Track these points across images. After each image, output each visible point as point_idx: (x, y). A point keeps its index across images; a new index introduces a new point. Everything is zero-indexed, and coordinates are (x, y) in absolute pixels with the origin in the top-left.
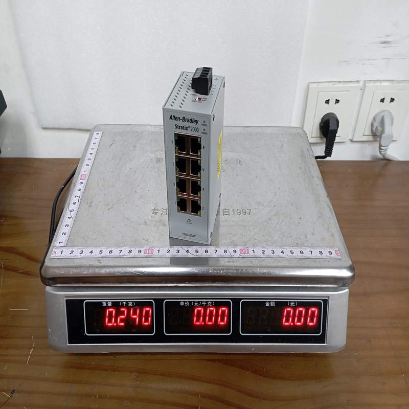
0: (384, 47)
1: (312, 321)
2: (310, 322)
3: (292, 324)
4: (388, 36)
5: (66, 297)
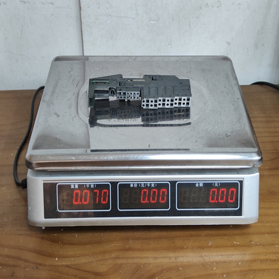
1: (232, 199)
3: (217, 201)
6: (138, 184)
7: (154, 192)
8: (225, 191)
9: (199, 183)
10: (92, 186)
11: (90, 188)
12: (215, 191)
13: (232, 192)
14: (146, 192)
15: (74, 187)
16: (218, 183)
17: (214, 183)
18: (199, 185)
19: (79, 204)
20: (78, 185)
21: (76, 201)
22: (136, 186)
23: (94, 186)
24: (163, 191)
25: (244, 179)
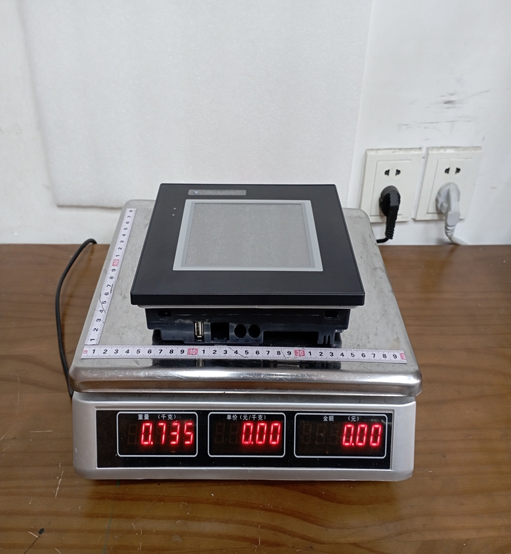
1: (375, 441)
2: (373, 442)
3: (353, 444)
5: (97, 408)
6: (239, 415)
7: (262, 428)
8: (366, 429)
9: (327, 416)
10: (170, 417)
11: (166, 420)
12: (351, 428)
13: (376, 430)
14: (250, 427)
15: (143, 417)
16: (356, 416)
17: (351, 416)
18: (328, 419)
19: (149, 445)
20: (149, 414)
21: (145, 441)
22: (235, 418)
23: (173, 417)
24: (274, 427)
25: (393, 411)
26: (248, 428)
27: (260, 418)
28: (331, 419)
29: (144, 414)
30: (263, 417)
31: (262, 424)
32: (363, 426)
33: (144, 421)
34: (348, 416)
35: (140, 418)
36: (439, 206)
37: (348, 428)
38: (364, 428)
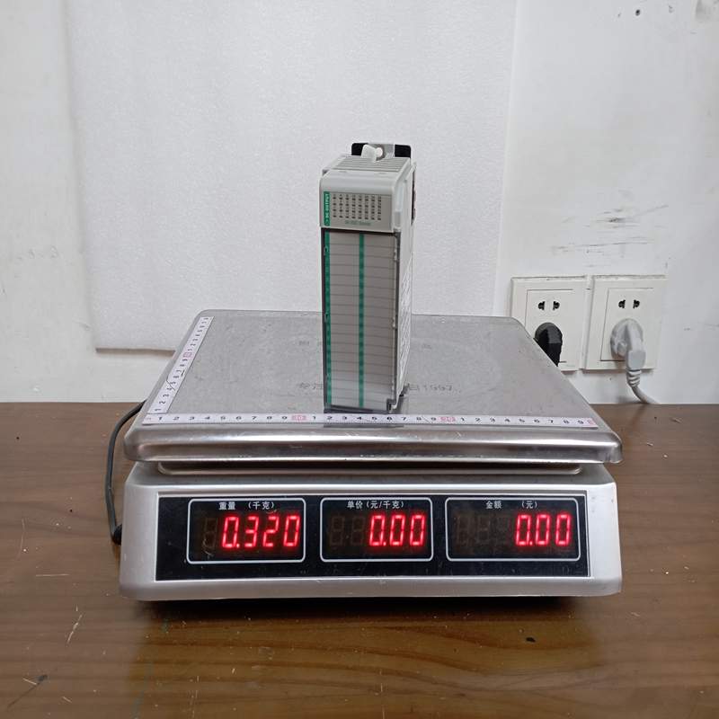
0: (615, 227)
1: (563, 538)
2: (560, 539)
3: (531, 543)
4: (619, 211)
5: (160, 493)
6: (364, 502)
7: (398, 522)
8: (548, 522)
9: (492, 501)
10: (266, 506)
11: (260, 511)
12: (526, 520)
13: (563, 522)
14: (381, 521)
15: (227, 507)
16: (533, 502)
17: (525, 501)
18: (493, 506)
19: (235, 548)
20: (236, 502)
21: (227, 542)
22: (359, 505)
23: (270, 505)
24: (416, 521)
25: (585, 492)
26: (378, 522)
27: (396, 505)
28: (498, 505)
29: (228, 502)
30: (400, 504)
31: (398, 517)
32: (544, 516)
33: (228, 513)
34: (521, 501)
35: (223, 507)
36: (615, 348)
37: (522, 520)
38: (545, 520)
